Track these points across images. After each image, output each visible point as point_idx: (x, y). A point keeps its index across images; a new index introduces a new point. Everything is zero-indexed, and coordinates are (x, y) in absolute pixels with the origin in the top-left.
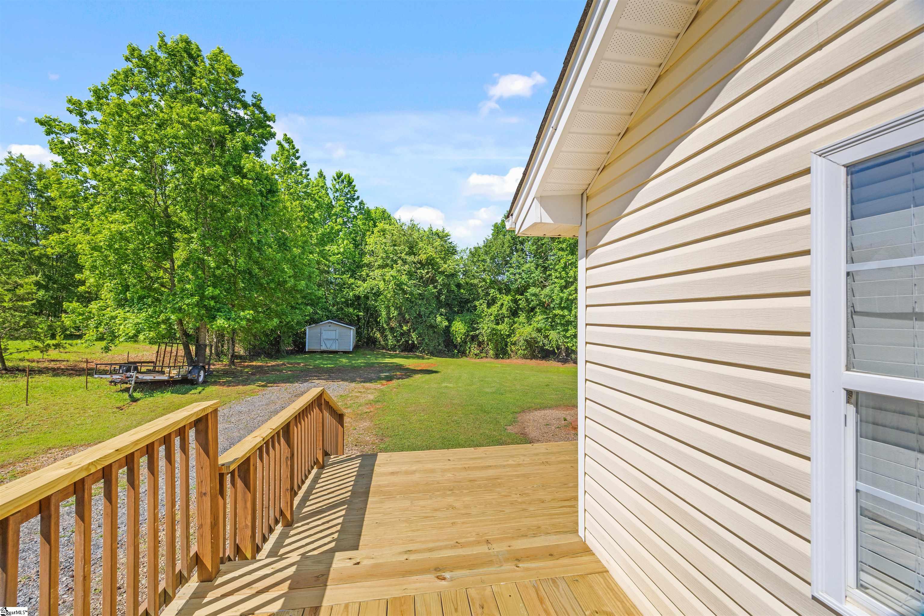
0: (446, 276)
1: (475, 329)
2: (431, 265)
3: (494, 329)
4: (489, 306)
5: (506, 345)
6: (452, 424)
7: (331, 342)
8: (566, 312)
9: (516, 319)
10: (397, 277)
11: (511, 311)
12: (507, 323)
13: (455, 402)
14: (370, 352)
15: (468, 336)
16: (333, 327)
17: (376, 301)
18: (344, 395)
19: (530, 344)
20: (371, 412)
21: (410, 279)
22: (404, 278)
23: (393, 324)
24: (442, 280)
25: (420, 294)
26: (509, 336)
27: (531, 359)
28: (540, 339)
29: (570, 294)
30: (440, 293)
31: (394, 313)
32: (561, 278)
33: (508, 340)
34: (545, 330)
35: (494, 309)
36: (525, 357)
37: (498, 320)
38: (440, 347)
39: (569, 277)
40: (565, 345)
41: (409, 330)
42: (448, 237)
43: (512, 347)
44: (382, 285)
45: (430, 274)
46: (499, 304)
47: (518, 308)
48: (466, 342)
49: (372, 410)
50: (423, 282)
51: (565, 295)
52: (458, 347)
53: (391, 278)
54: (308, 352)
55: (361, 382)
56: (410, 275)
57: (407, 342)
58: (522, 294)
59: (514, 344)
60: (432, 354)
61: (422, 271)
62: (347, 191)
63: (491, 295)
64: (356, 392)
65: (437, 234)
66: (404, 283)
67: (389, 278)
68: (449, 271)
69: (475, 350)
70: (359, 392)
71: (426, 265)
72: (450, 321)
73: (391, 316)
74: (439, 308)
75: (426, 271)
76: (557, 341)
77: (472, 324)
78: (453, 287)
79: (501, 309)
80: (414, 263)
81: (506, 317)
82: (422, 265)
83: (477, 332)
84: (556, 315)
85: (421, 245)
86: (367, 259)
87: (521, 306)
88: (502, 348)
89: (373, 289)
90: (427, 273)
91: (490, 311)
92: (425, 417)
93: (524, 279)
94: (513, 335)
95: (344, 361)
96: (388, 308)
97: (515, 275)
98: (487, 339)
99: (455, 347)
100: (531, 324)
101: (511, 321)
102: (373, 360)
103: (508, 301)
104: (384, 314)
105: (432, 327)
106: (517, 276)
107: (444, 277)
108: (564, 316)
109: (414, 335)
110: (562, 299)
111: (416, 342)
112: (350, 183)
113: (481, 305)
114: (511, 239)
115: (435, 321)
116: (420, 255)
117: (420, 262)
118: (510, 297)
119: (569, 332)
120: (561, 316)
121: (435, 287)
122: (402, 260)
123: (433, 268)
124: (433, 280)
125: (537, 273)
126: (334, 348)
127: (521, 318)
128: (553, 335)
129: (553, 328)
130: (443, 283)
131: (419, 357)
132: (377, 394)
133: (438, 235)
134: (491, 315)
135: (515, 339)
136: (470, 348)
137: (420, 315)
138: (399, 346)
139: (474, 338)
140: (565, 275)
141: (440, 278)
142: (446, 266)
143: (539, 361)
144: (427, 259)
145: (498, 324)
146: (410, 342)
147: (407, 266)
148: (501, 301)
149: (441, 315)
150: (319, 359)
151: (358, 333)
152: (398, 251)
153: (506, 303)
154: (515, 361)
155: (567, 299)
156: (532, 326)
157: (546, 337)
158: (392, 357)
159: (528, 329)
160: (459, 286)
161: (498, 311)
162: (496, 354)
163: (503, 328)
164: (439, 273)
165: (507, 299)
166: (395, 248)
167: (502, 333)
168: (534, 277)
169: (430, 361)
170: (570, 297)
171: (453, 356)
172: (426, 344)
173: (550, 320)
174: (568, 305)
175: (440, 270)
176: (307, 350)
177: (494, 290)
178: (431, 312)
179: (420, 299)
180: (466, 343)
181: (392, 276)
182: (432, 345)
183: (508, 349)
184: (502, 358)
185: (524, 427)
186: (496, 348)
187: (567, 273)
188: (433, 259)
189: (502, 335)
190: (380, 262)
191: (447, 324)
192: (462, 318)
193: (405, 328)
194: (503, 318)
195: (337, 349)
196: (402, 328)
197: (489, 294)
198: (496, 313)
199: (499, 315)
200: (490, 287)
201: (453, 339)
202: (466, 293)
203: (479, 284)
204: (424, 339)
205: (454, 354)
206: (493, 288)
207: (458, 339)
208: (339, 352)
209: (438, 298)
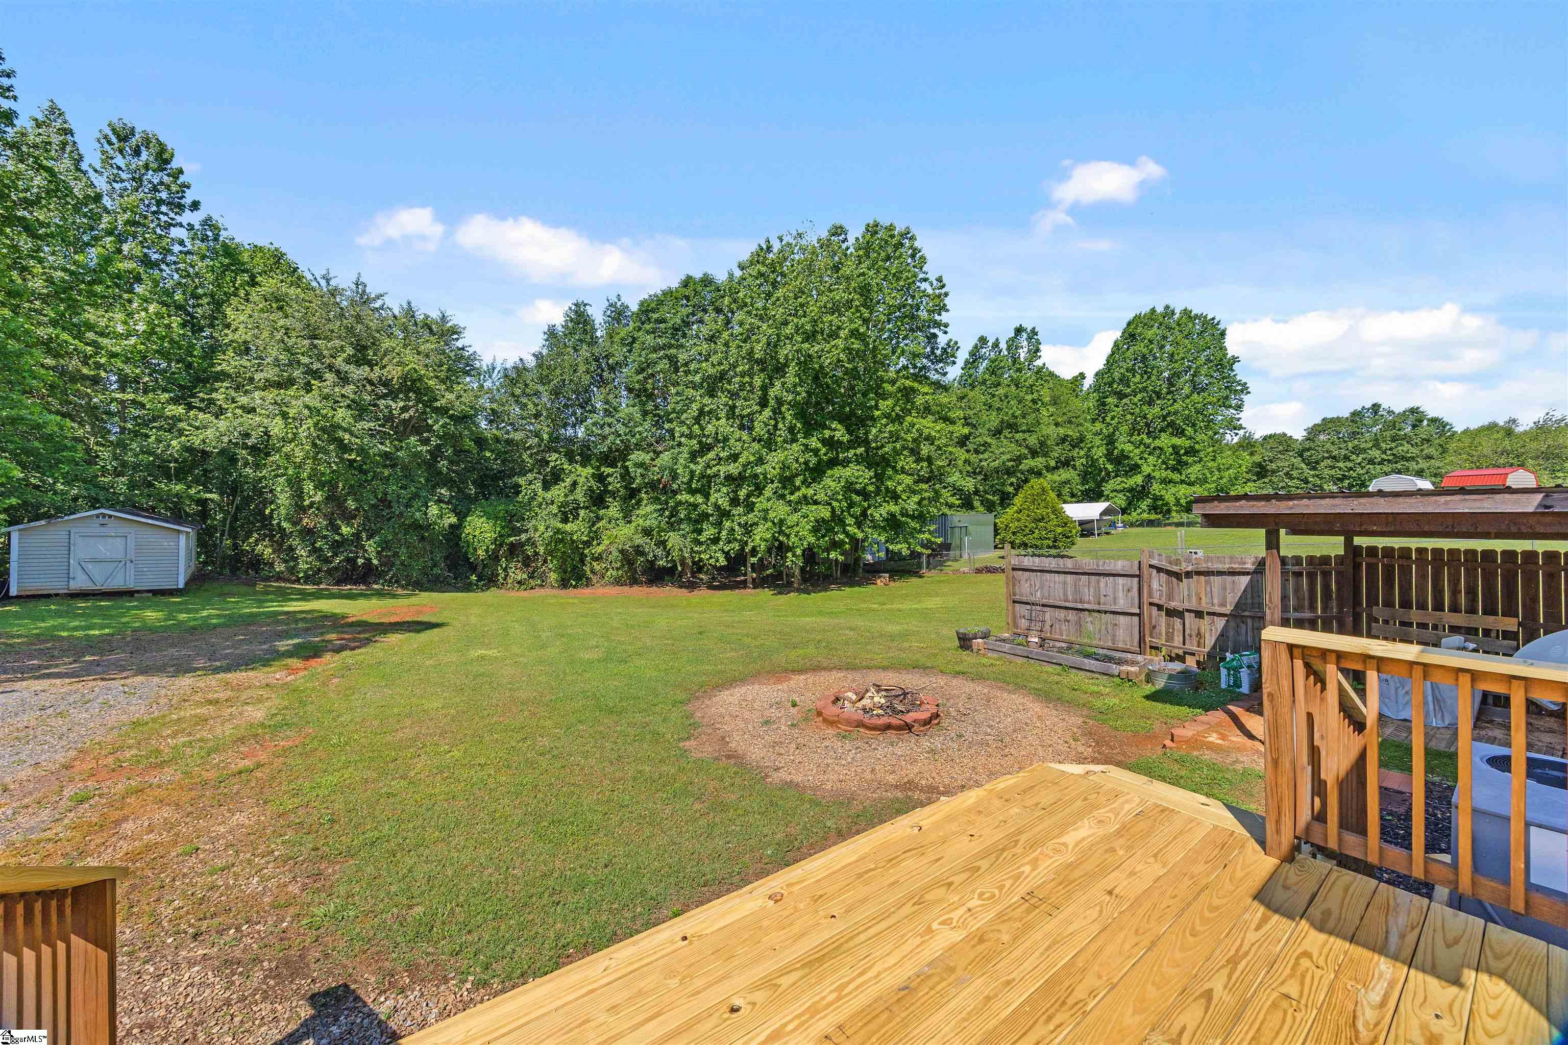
0: (451, 417)
1: (518, 531)
2: (415, 392)
3: (558, 531)
4: (546, 487)
5: (582, 561)
6: (544, 762)
7: (108, 566)
8: (700, 499)
9: (602, 512)
10: (324, 412)
11: (591, 497)
12: (584, 520)
13: (523, 695)
14: (243, 589)
15: (501, 545)
16: (113, 528)
17: (257, 466)
18: (146, 718)
19: (629, 558)
20: (259, 766)
21: (359, 418)
22: (342, 415)
23: (311, 521)
24: (442, 426)
25: (386, 455)
26: (588, 544)
27: (631, 585)
28: (651, 548)
29: (708, 466)
30: (436, 453)
31: (315, 495)
32: (690, 436)
33: (586, 551)
34: (659, 532)
35: (558, 492)
36: (618, 582)
37: (567, 513)
38: (437, 571)
39: (704, 436)
40: (693, 558)
41: (357, 536)
42: (455, 336)
43: (595, 564)
44: (277, 427)
45: (411, 412)
46: (568, 481)
47: (606, 491)
48: (497, 556)
49: (263, 757)
50: (395, 429)
51: (698, 469)
52: (480, 568)
53: (306, 412)
54: (17, 597)
55: (217, 670)
56: (360, 410)
58: (613, 465)
59: (598, 558)
60: (419, 586)
61: (391, 403)
62: (156, 181)
63: (552, 464)
64: (198, 704)
65: (427, 326)
66: (340, 427)
67: (300, 413)
68: (459, 408)
69: (517, 574)
70: (210, 702)
71: (399, 390)
72: (462, 516)
73: (307, 503)
74: (434, 487)
75: (401, 404)
76: (681, 550)
77: (510, 521)
78: (469, 444)
79: (572, 491)
80: (371, 382)
81: (582, 508)
82: (392, 389)
83: (524, 537)
84: (680, 503)
85: (386, 344)
86: (228, 362)
87: (610, 488)
88: (574, 568)
89: (247, 435)
90: (404, 409)
91: (548, 495)
92: (456, 754)
93: (620, 435)
94: (595, 543)
95: (152, 615)
96: (295, 485)
97: (602, 427)
98: (546, 549)
99: (473, 568)
100: (630, 522)
101: (592, 515)
102: (249, 608)
103: (586, 478)
104: (284, 498)
105: (416, 526)
106: (607, 430)
107: (448, 421)
108: (695, 506)
109: (371, 546)
110: (692, 473)
111: (375, 562)
112: (163, 158)
113: (530, 483)
115: (426, 514)
116: (384, 367)
117: (386, 383)
118: (589, 470)
119: (704, 534)
120: (690, 504)
121: (426, 442)
122: (338, 372)
123: (419, 401)
124: (418, 427)
125: (647, 425)
126: (118, 583)
127: (611, 509)
128: (674, 539)
129: (672, 526)
130: (445, 434)
131: (380, 594)
132: (277, 702)
133: (431, 329)
134: (552, 503)
135: (600, 549)
136: (505, 570)
137: (385, 502)
138: (329, 572)
139: (513, 550)
140: (698, 432)
141: (436, 422)
142: (450, 396)
143: (645, 589)
144: (405, 378)
145: (565, 520)
146: (360, 561)
147: (352, 387)
148: (573, 477)
149: (440, 501)
150: (58, 614)
151: (205, 542)
152: (325, 352)
153: (581, 480)
154: (601, 590)
155: (703, 476)
156: (634, 524)
157: (662, 543)
158: (305, 596)
159: (626, 531)
160: (480, 442)
161: (566, 496)
162: (563, 580)
163: (577, 528)
164: (437, 410)
165: (584, 474)
166: (316, 342)
167: (575, 538)
168: (640, 433)
169: (413, 600)
170: (709, 471)
171: (467, 588)
172: (402, 564)
173: (667, 513)
174: (703, 486)
175: (438, 404)
176: (13, 592)
177: (557, 456)
178: (416, 496)
179: (385, 466)
180: (497, 559)
181: (307, 407)
182: (417, 565)
183: (587, 569)
184: (575, 587)
185: (723, 738)
186: (562, 569)
187: (702, 429)
188: (420, 379)
189: (573, 541)
190: (270, 373)
191: (453, 520)
192: (488, 509)
193: (345, 530)
194: (576, 509)
195: (131, 585)
196: (336, 529)
197: (547, 463)
198: (561, 499)
199: (567, 504)
200: (550, 449)
201: (466, 553)
202: (496, 459)
203: (526, 442)
204: (396, 554)
205: (471, 584)
206: (555, 451)
207: (480, 552)
208: (138, 592)
209: (430, 465)
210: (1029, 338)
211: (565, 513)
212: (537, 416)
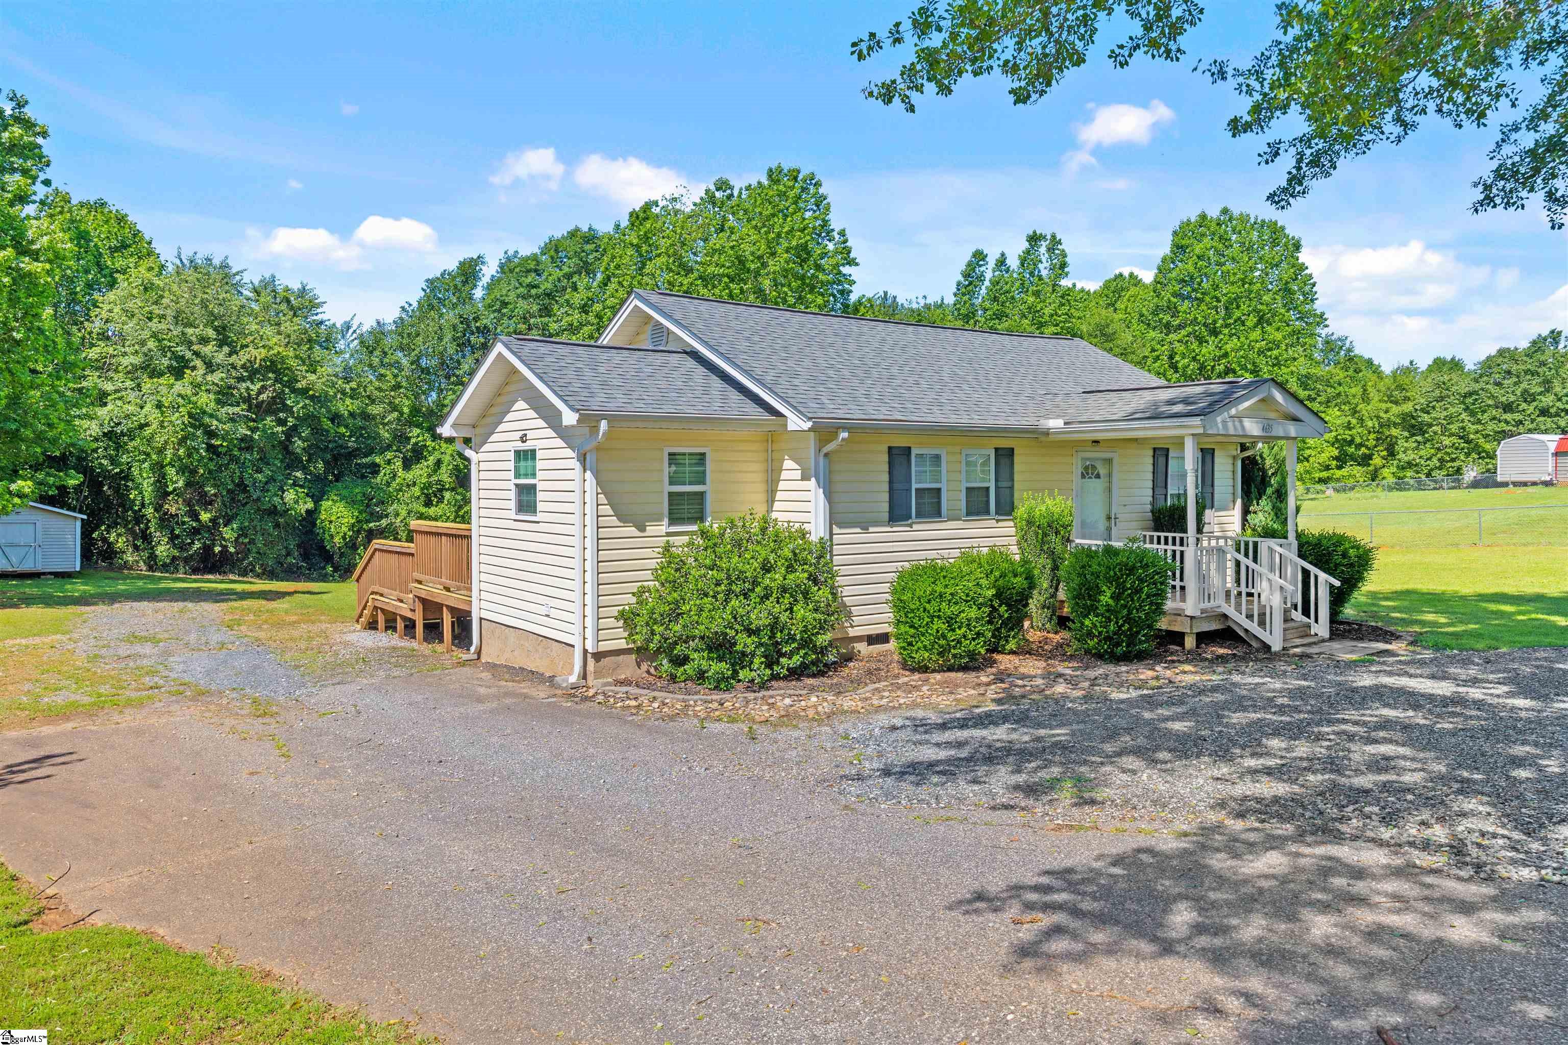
0: (312, 398)
1: (378, 517)
2: (275, 373)
4: (407, 465)
7: (23, 551)
10: (193, 399)
11: (457, 477)
12: (449, 503)
15: (359, 532)
16: (27, 516)
21: (223, 403)
22: (206, 400)
23: (173, 507)
24: (301, 407)
25: (245, 438)
30: (292, 434)
31: (177, 481)
35: (420, 472)
37: (431, 496)
38: (291, 560)
41: (213, 520)
45: (269, 393)
46: (432, 460)
48: (354, 544)
50: (253, 411)
52: (336, 558)
53: (180, 400)
56: (224, 393)
57: (207, 549)
61: (249, 384)
63: (413, 440)
65: (286, 299)
66: (209, 413)
67: (173, 401)
68: (318, 389)
71: (261, 371)
72: (317, 500)
73: (169, 488)
74: (289, 470)
75: (259, 385)
77: (368, 506)
78: (326, 423)
79: (435, 471)
80: (235, 368)
81: (447, 490)
82: (252, 372)
83: (384, 522)
90: (263, 389)
91: (410, 476)
96: (159, 468)
99: (329, 557)
101: (459, 497)
103: (452, 455)
104: (147, 482)
105: (273, 512)
107: (308, 402)
109: (228, 533)
111: (232, 550)
113: (389, 462)
114: (457, 321)
115: (282, 498)
117: (248, 367)
121: (281, 422)
122: (204, 358)
123: (279, 380)
124: (275, 406)
126: (28, 566)
130: (303, 414)
133: (289, 303)
134: (414, 484)
137: (242, 486)
139: (372, 537)
141: (295, 402)
142: (312, 377)
144: (266, 359)
145: (428, 504)
146: (217, 549)
147: (220, 374)
148: (437, 455)
149: (295, 485)
152: (193, 338)
153: (447, 458)
160: (335, 418)
161: (429, 476)
163: (441, 512)
164: (294, 392)
165: (449, 451)
166: (185, 329)
171: (324, 578)
172: (258, 551)
175: (299, 385)
177: (419, 431)
178: (271, 480)
179: (242, 449)
180: (354, 547)
181: (180, 396)
182: (273, 553)
188: (280, 359)
191: (309, 505)
192: (345, 492)
193: (205, 517)
194: (441, 490)
195: (40, 568)
196: (195, 516)
197: (409, 439)
198: (424, 480)
199: (430, 485)
200: (411, 424)
201: (322, 541)
202: (350, 436)
203: (384, 417)
204: (252, 542)
205: (326, 575)
206: (417, 426)
207: (337, 540)
208: (44, 574)
209: (285, 446)
210: (1050, 250)
211: (427, 495)
212: (397, 387)
